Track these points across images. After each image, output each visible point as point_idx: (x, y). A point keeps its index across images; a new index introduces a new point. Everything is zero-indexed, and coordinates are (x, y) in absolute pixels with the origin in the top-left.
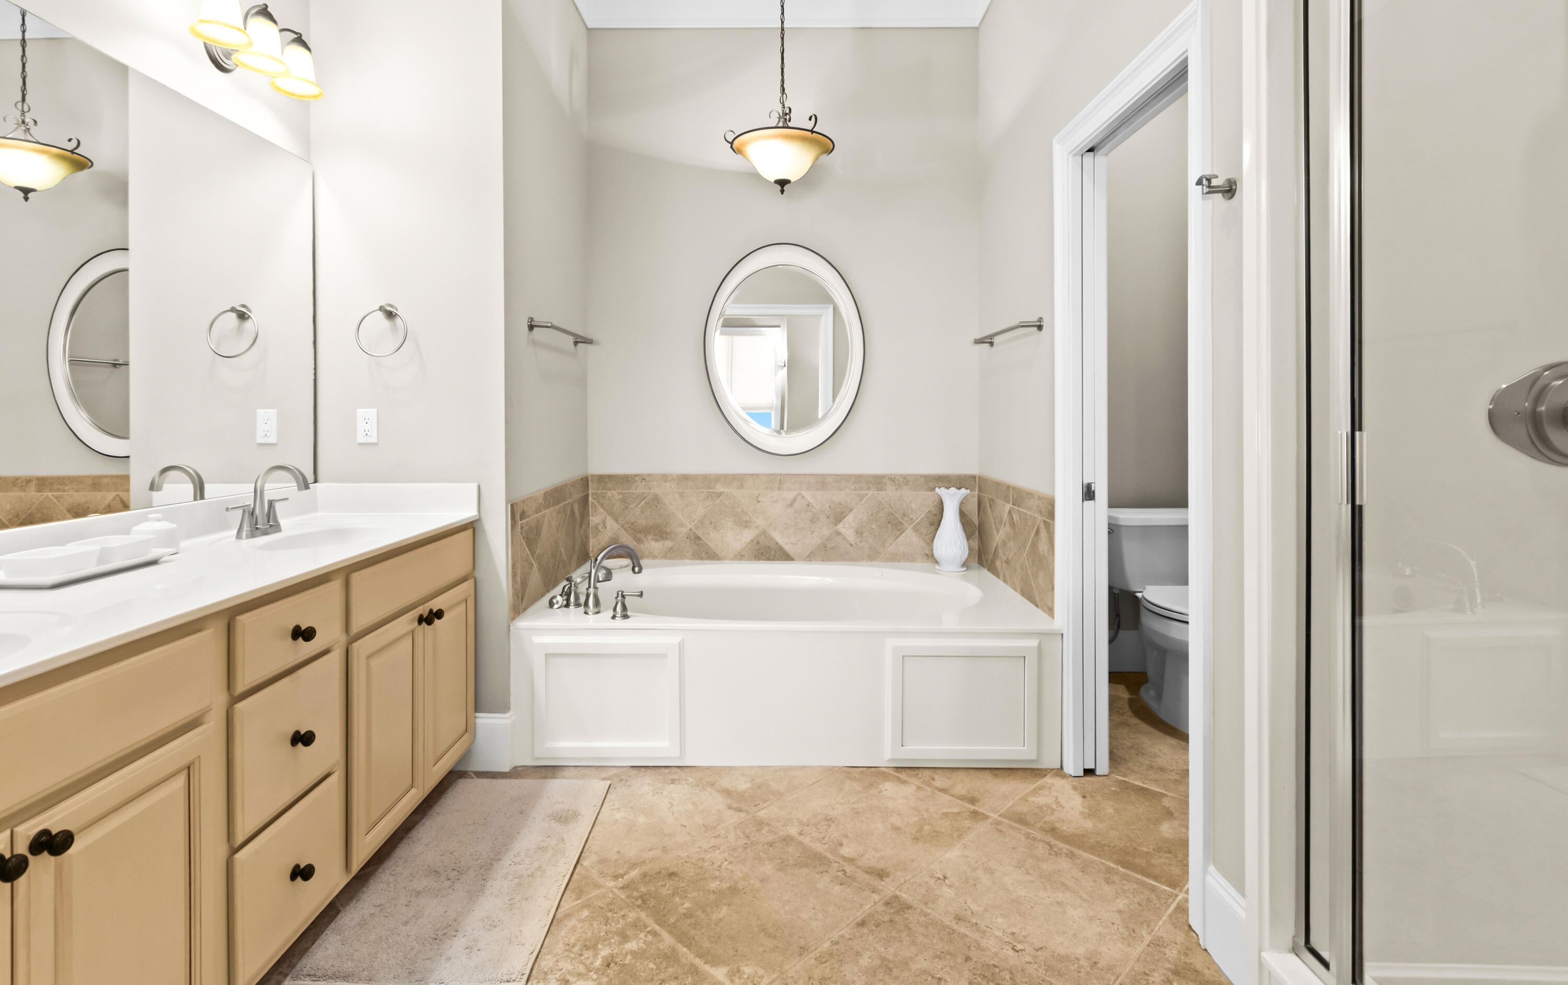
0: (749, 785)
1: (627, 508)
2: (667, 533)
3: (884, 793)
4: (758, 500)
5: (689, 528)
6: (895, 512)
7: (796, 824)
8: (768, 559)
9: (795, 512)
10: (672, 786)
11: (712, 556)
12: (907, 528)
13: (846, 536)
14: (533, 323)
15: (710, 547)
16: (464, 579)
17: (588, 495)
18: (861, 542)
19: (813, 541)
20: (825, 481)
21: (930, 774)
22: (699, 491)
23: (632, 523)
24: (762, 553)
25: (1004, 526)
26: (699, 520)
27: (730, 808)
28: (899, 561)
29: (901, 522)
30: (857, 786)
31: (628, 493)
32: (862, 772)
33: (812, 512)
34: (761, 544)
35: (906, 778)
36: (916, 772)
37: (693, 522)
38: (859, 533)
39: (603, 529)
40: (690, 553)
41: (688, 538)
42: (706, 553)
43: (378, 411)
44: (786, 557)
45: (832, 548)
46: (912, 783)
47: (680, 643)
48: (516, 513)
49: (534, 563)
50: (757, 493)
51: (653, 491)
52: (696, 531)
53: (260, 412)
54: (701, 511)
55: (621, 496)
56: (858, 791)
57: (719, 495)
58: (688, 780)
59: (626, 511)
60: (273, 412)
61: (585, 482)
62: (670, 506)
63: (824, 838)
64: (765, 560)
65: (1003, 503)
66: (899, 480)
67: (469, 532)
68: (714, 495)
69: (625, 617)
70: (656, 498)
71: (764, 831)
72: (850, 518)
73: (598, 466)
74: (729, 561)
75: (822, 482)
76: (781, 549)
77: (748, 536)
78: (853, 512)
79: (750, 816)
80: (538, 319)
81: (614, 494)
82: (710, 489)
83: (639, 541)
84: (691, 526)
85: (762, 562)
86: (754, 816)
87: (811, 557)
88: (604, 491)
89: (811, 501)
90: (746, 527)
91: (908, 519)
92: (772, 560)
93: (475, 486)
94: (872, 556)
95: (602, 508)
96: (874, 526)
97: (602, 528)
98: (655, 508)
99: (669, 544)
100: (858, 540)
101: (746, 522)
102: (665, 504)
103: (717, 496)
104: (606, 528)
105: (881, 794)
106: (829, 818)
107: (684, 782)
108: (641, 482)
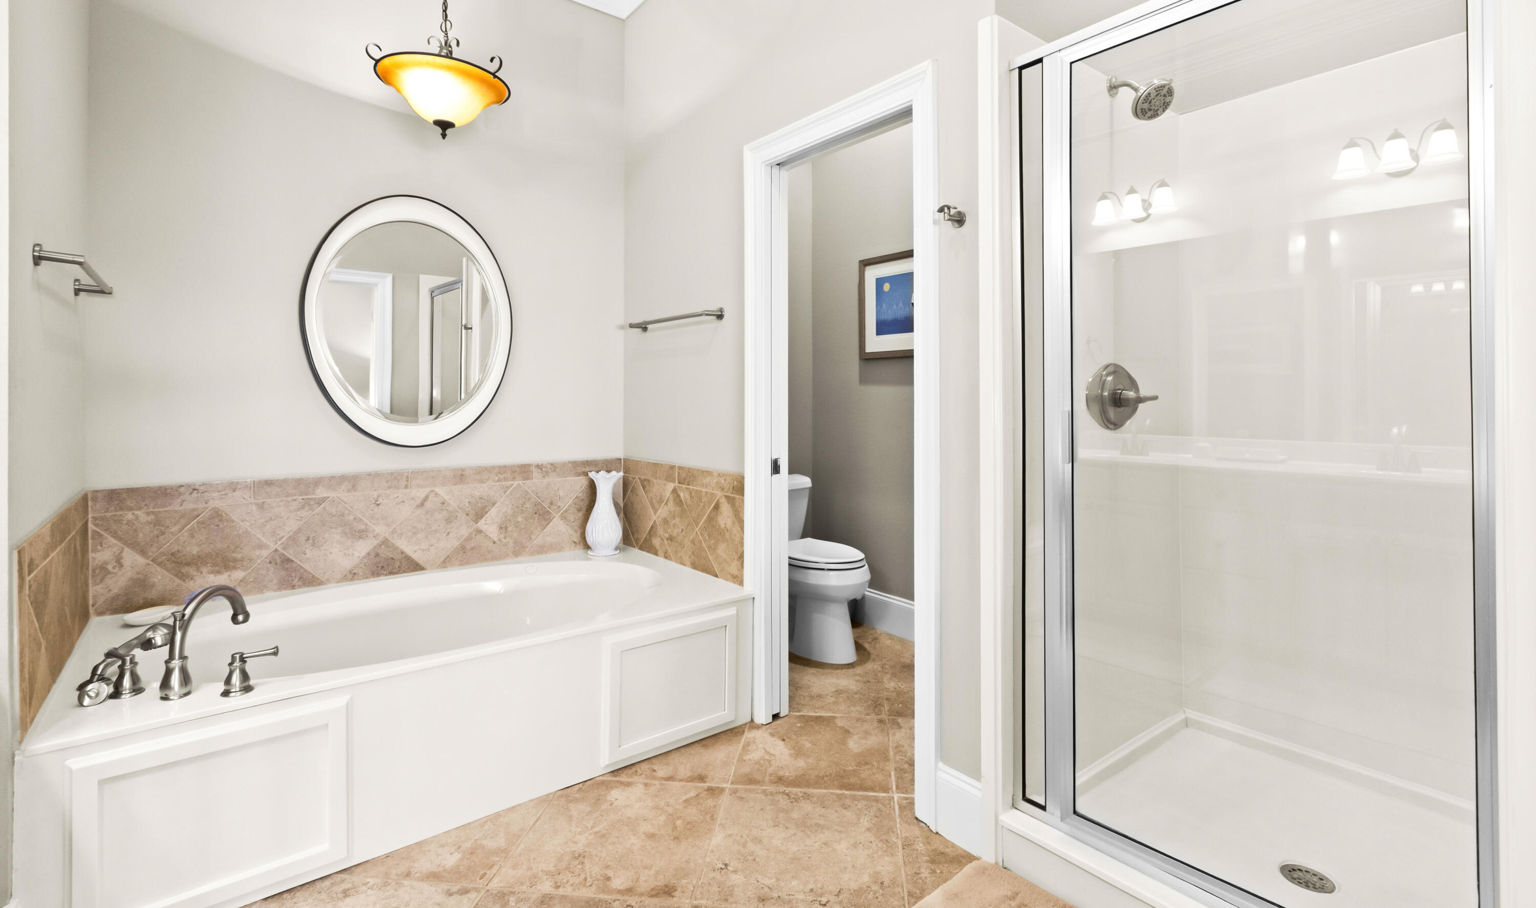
0: (457, 856)
1: (163, 533)
2: (235, 560)
3: (616, 803)
4: (377, 503)
5: (274, 549)
6: (543, 502)
7: (545, 878)
8: (391, 573)
9: (427, 512)
10: (348, 900)
11: (310, 581)
12: (555, 517)
13: (488, 534)
14: (38, 256)
15: (307, 572)
18: (505, 538)
19: (452, 543)
20: (464, 473)
21: (647, 767)
22: (290, 499)
23: (173, 554)
24: (383, 567)
25: (666, 504)
26: (290, 537)
27: (451, 895)
28: (546, 553)
29: (548, 511)
30: (584, 807)
31: (166, 511)
32: (580, 789)
33: (447, 510)
34: (381, 556)
35: (630, 780)
36: (634, 769)
37: (280, 540)
38: (503, 528)
39: (117, 568)
40: (275, 582)
41: (270, 562)
42: (300, 578)
44: (415, 567)
45: (472, 549)
46: (637, 783)
47: (347, 705)
48: (21, 561)
50: (375, 494)
51: (212, 504)
52: (284, 552)
54: (292, 525)
55: (152, 517)
56: (589, 812)
57: (324, 500)
58: (368, 883)
59: (161, 538)
61: (83, 503)
62: (241, 523)
63: (585, 879)
64: (386, 575)
65: (665, 482)
66: (547, 467)
68: (312, 503)
69: (247, 689)
70: (217, 515)
71: (512, 904)
72: (493, 512)
73: (107, 477)
74: (334, 585)
75: (460, 476)
76: (408, 558)
77: (363, 548)
78: (496, 506)
79: (483, 892)
80: (49, 247)
81: (138, 517)
82: (306, 494)
84: (275, 546)
85: (382, 577)
86: (488, 891)
87: (446, 563)
88: (121, 513)
89: (447, 498)
90: (360, 537)
91: (555, 507)
92: (396, 573)
94: (518, 551)
95: (114, 537)
96: (520, 519)
97: (114, 568)
98: (216, 527)
99: (239, 574)
100: (502, 536)
101: (361, 531)
102: (233, 521)
103: (318, 504)
104: (121, 566)
105: (614, 805)
106: (577, 855)
107: (364, 888)
108: (191, 494)
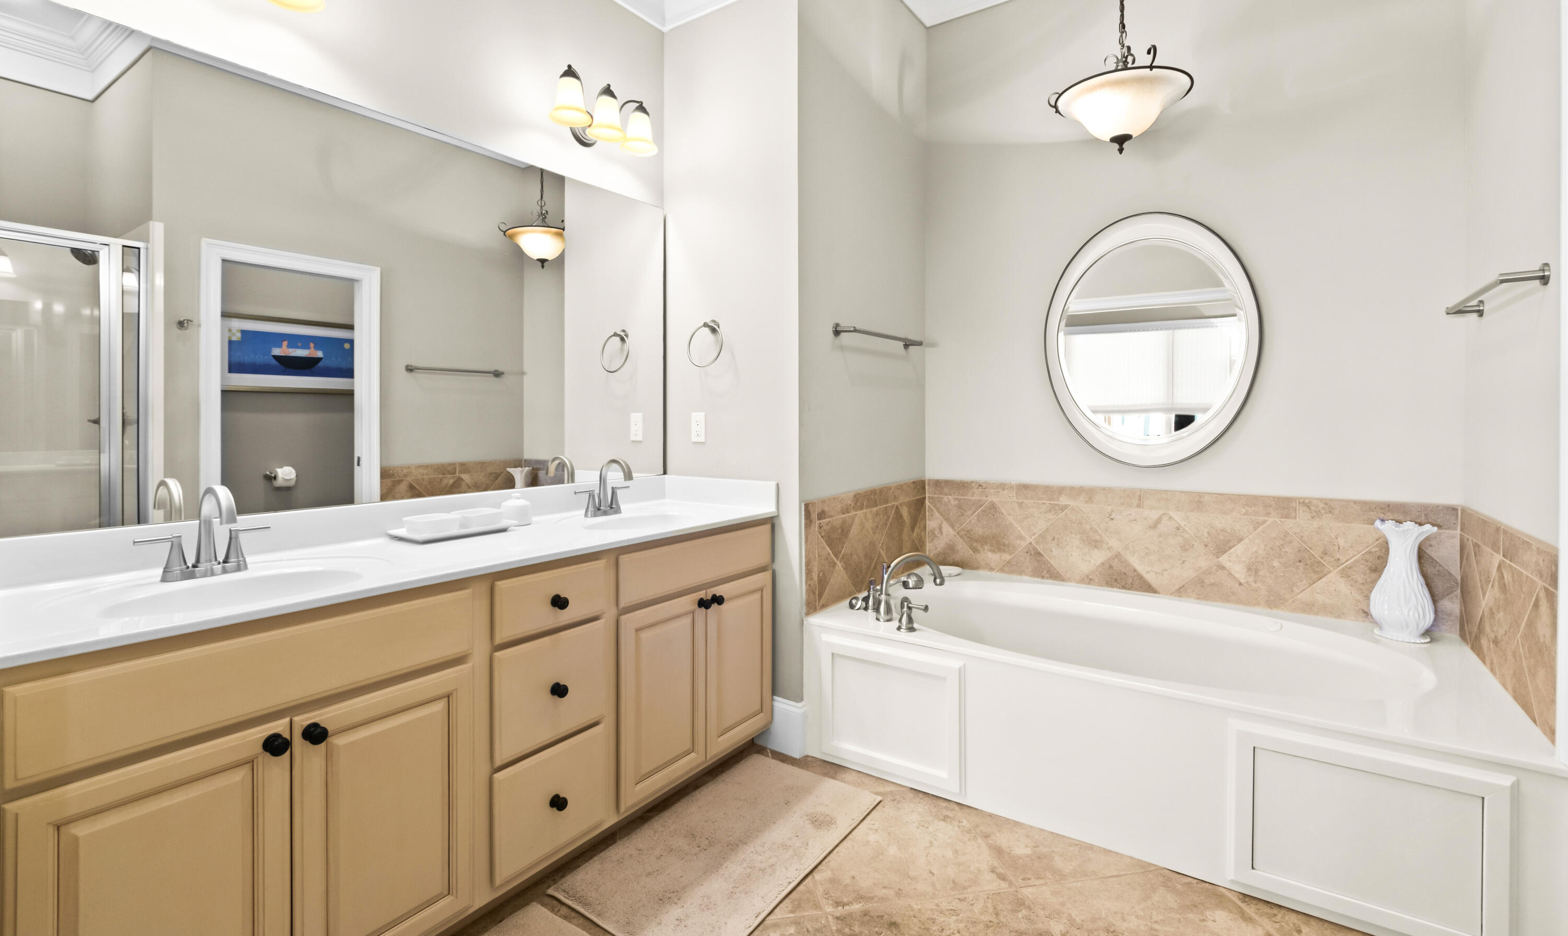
0: (1028, 851)
1: (963, 515)
2: (1004, 545)
3: (1210, 924)
4: (1111, 517)
5: (1029, 542)
6: (1310, 548)
7: (1065, 921)
8: (1124, 587)
9: (1160, 536)
10: (942, 823)
11: (1054, 575)
12: (1331, 571)
13: (1233, 573)
14: (838, 329)
15: (1052, 565)
16: (763, 569)
17: (925, 498)
18: (1255, 582)
19: (1187, 573)
20: (1202, 500)
21: (1296, 921)
22: (1040, 502)
23: (968, 531)
24: (1116, 580)
25: (1492, 586)
26: (1041, 534)
27: (993, 871)
28: (1317, 614)
29: (1320, 562)
30: (1172, 900)
31: (964, 499)
32: (1189, 883)
33: (1183, 537)
34: (1114, 569)
35: (1254, 915)
36: (1275, 911)
37: (1034, 536)
38: (1252, 569)
39: (940, 534)
40: (1030, 569)
41: (1027, 552)
42: (1048, 571)
43: (705, 414)
44: (1147, 588)
45: (1212, 584)
46: (1261, 926)
47: (960, 669)
48: (810, 513)
49: (838, 563)
50: (1109, 509)
51: (990, 499)
52: (1036, 546)
53: (633, 415)
54: (1042, 525)
55: (957, 502)
56: (1171, 908)
57: (1064, 508)
58: (962, 822)
59: (962, 518)
60: (640, 415)
61: (920, 485)
62: (1008, 516)
64: (1119, 588)
65: (1491, 551)
66: (1317, 506)
67: (767, 527)
68: (1057, 508)
69: (911, 629)
70: (993, 506)
71: (1020, 915)
72: (1239, 549)
73: (933, 472)
74: (1074, 584)
75: (1198, 501)
76: (1141, 577)
77: (1098, 557)
78: (1243, 542)
79: (1012, 889)
80: (845, 323)
81: (951, 499)
82: (1053, 500)
83: (975, 550)
84: (1031, 540)
85: (1115, 589)
86: (1017, 891)
87: (1180, 592)
88: (941, 496)
89: (1182, 523)
90: (1096, 547)
91: (1332, 559)
92: (1129, 589)
93: (773, 485)
94: (1274, 602)
95: (939, 513)
96: (1276, 564)
97: (938, 533)
98: (992, 516)
99: (1006, 557)
100: (1251, 579)
101: (1096, 541)
102: (1002, 514)
103: (1061, 510)
104: (942, 533)
105: (1204, 924)
106: (1111, 930)
107: (957, 823)
108: (978, 489)
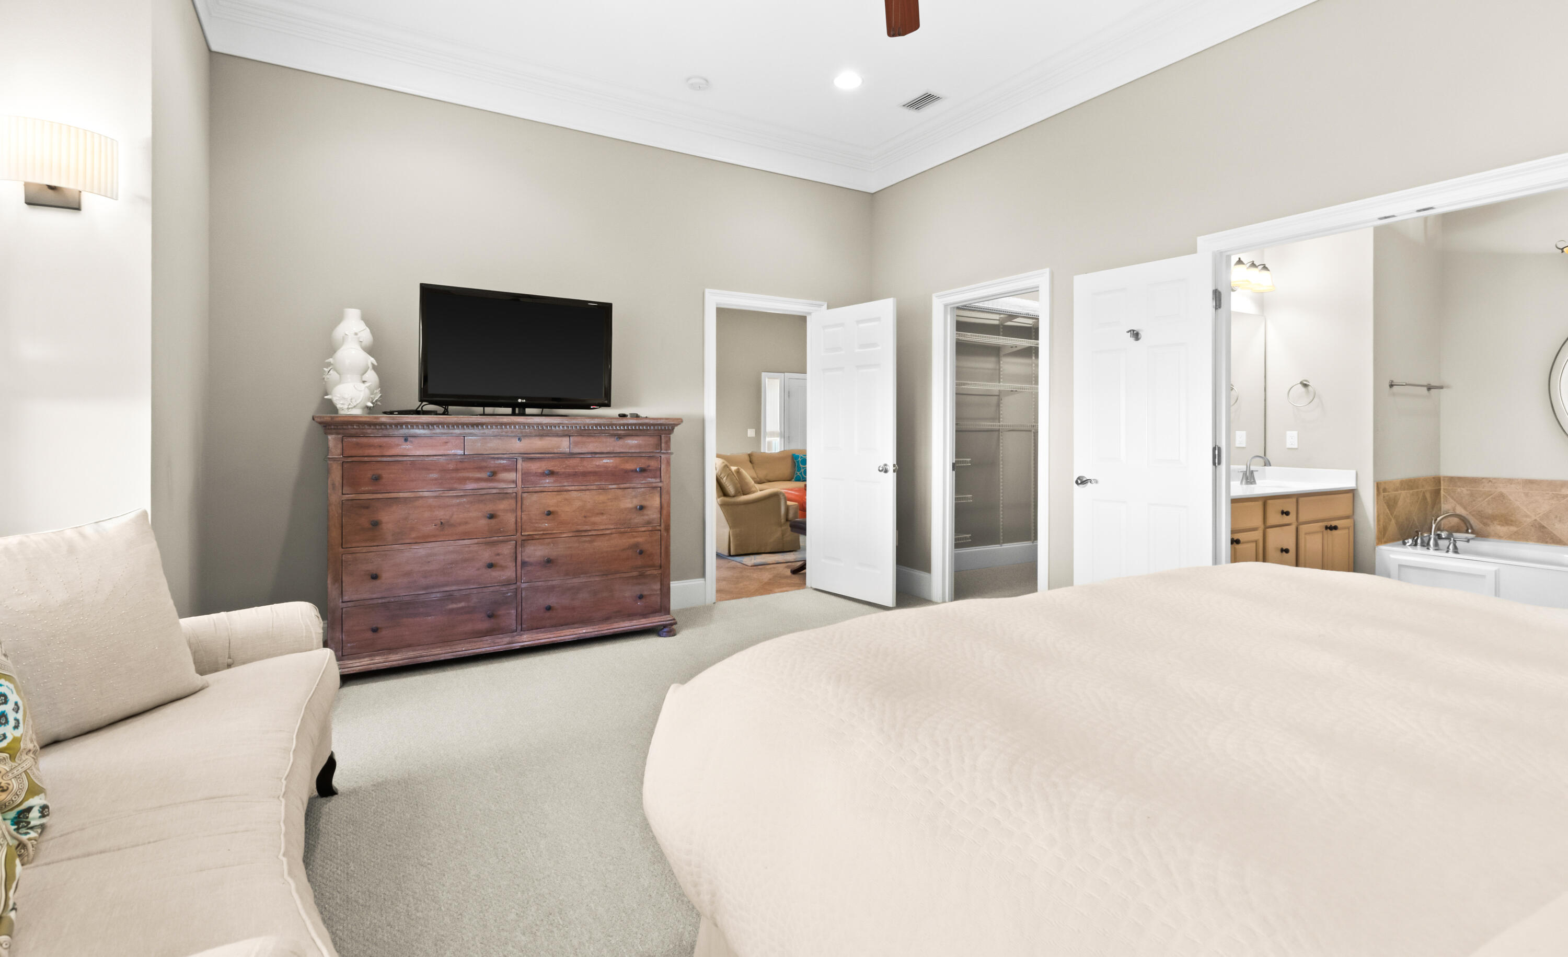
1: (1474, 501)
2: (1512, 521)
11: (1558, 542)
14: (1393, 383)
15: (1554, 535)
16: (1348, 517)
17: (1440, 489)
22: (1544, 492)
23: (1479, 511)
26: (1545, 514)
31: (1476, 490)
37: (1538, 514)
40: (1535, 538)
41: (1532, 526)
42: (1551, 538)
43: (1298, 432)
47: (1497, 571)
48: (1380, 488)
49: (1392, 519)
51: (1499, 489)
52: (1541, 522)
54: (1546, 507)
55: (1469, 492)
59: (1474, 503)
61: (1437, 480)
62: (1515, 502)
67: (1350, 495)
68: (1559, 496)
69: (1458, 553)
70: (1502, 495)
73: (1448, 470)
80: (1397, 380)
81: (1464, 491)
82: (1555, 491)
83: (1485, 524)
84: (1535, 518)
88: (1455, 488)
93: (1354, 472)
95: (1452, 498)
98: (1501, 502)
99: (1513, 529)
102: (1510, 500)
108: (1488, 483)
